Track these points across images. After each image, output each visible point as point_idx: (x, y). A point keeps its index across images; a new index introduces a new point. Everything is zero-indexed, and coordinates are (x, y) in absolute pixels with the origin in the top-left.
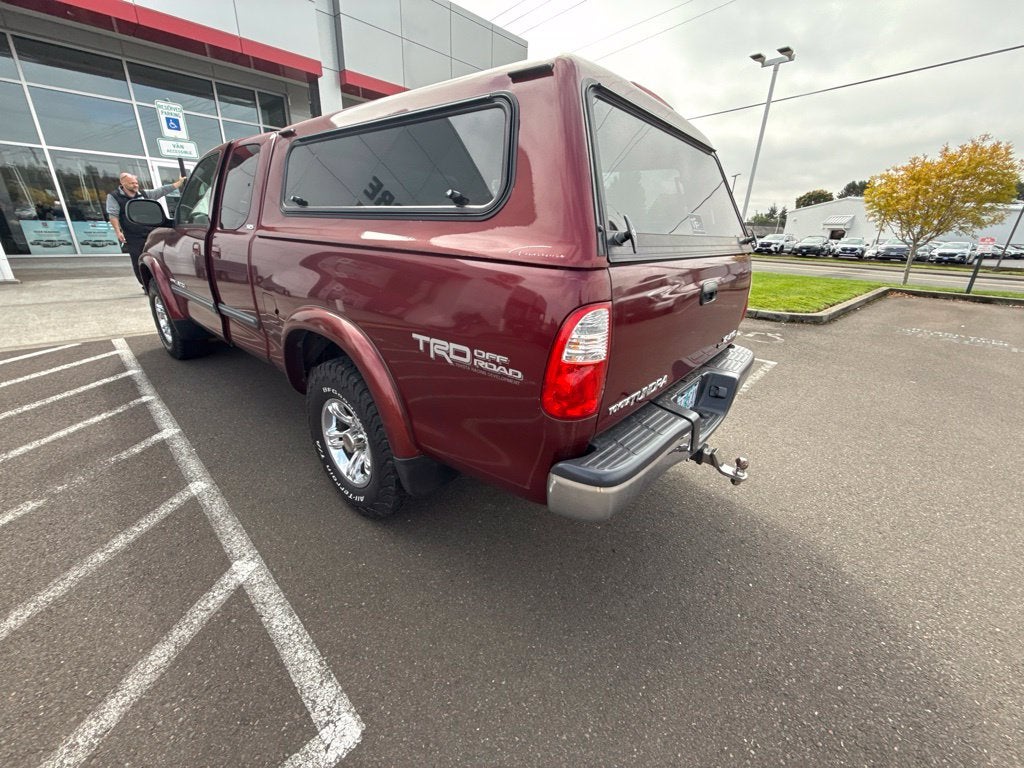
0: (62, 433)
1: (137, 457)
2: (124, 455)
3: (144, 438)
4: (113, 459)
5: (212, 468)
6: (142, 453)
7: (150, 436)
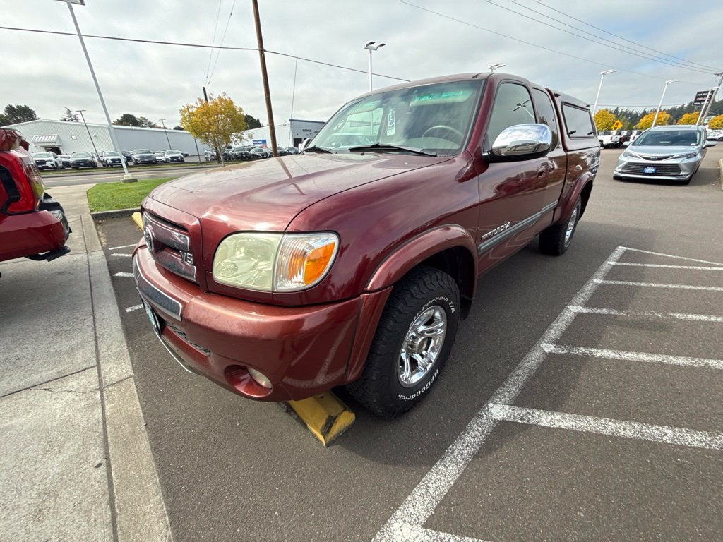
0: (643, 357)
1: (609, 307)
2: (614, 312)
3: (593, 314)
4: (622, 313)
5: (589, 276)
6: (603, 307)
7: (588, 314)
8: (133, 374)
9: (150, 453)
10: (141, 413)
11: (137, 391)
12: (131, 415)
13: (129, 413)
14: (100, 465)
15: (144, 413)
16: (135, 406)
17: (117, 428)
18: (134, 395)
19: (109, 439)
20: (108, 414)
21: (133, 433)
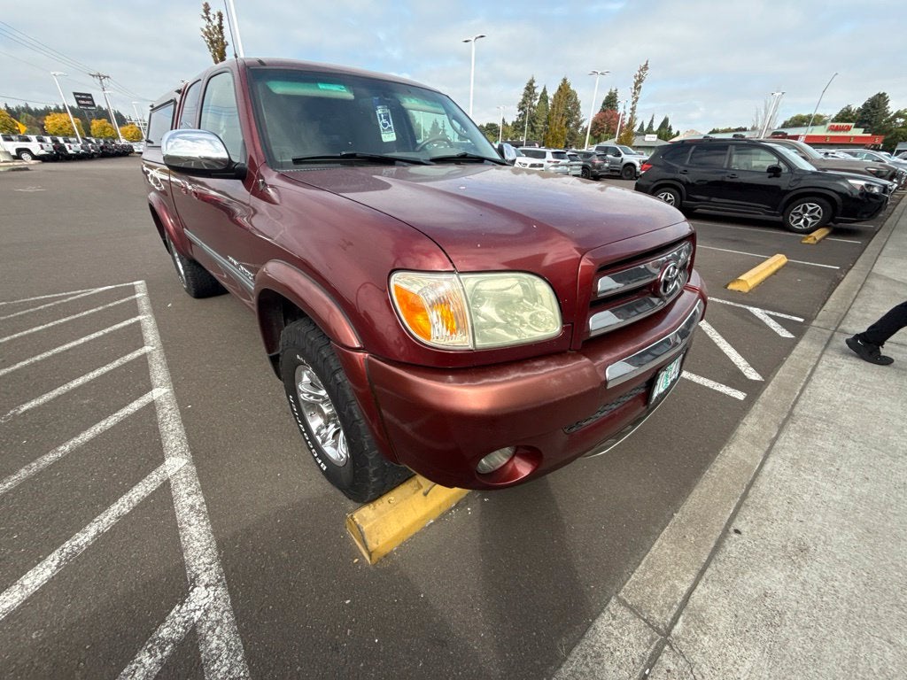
8: (613, 600)
9: (696, 491)
10: (666, 531)
11: (640, 564)
12: (674, 543)
13: (674, 546)
14: (737, 531)
15: (663, 529)
16: (662, 548)
17: (697, 545)
18: (647, 563)
19: (712, 545)
20: (692, 577)
21: (690, 521)
